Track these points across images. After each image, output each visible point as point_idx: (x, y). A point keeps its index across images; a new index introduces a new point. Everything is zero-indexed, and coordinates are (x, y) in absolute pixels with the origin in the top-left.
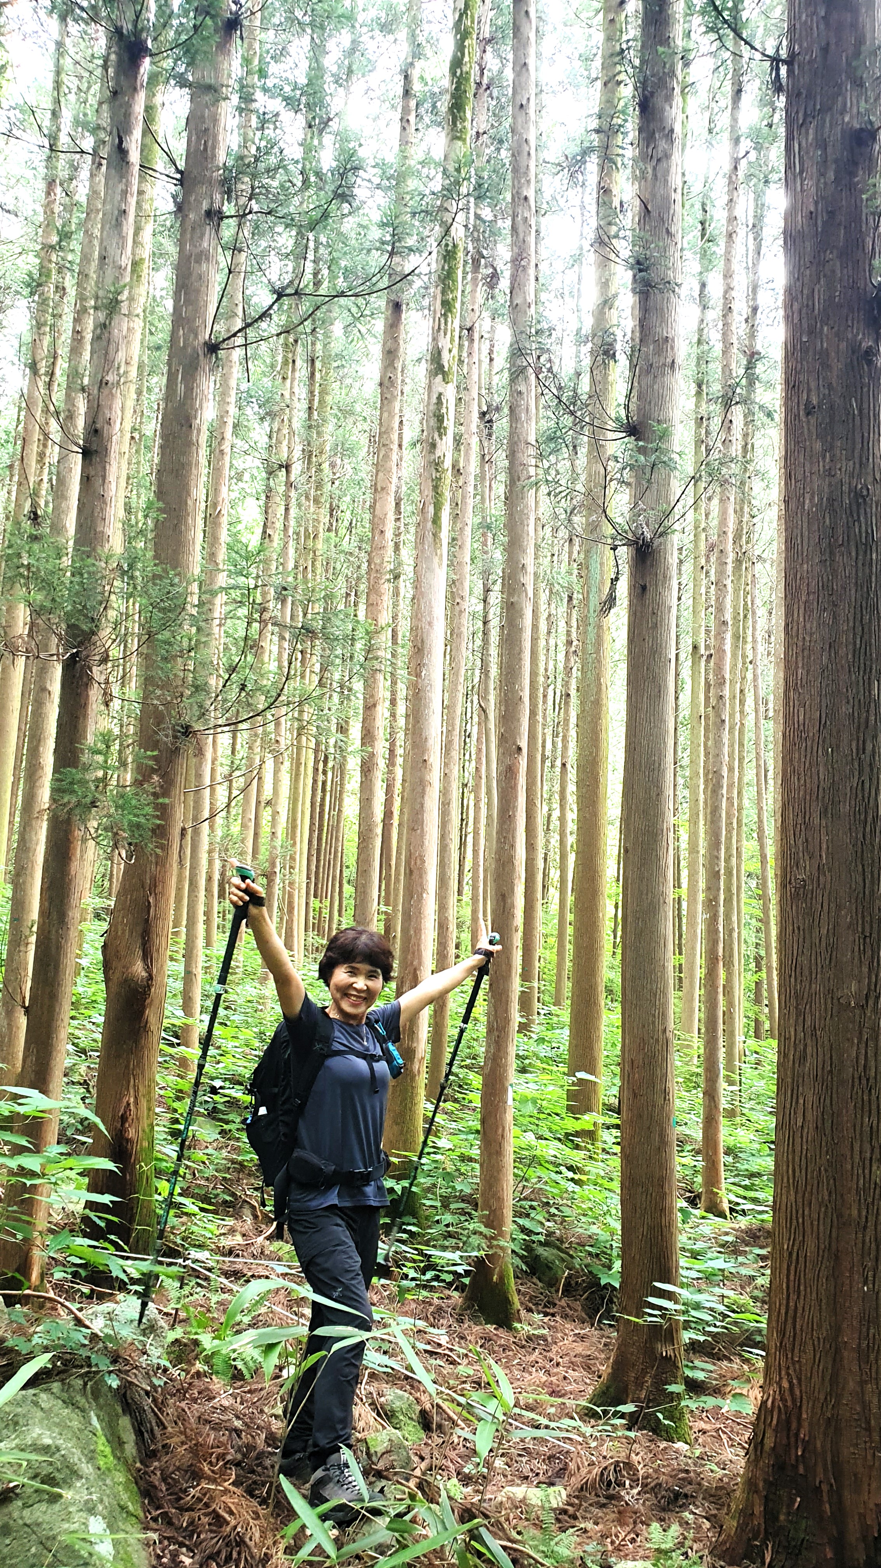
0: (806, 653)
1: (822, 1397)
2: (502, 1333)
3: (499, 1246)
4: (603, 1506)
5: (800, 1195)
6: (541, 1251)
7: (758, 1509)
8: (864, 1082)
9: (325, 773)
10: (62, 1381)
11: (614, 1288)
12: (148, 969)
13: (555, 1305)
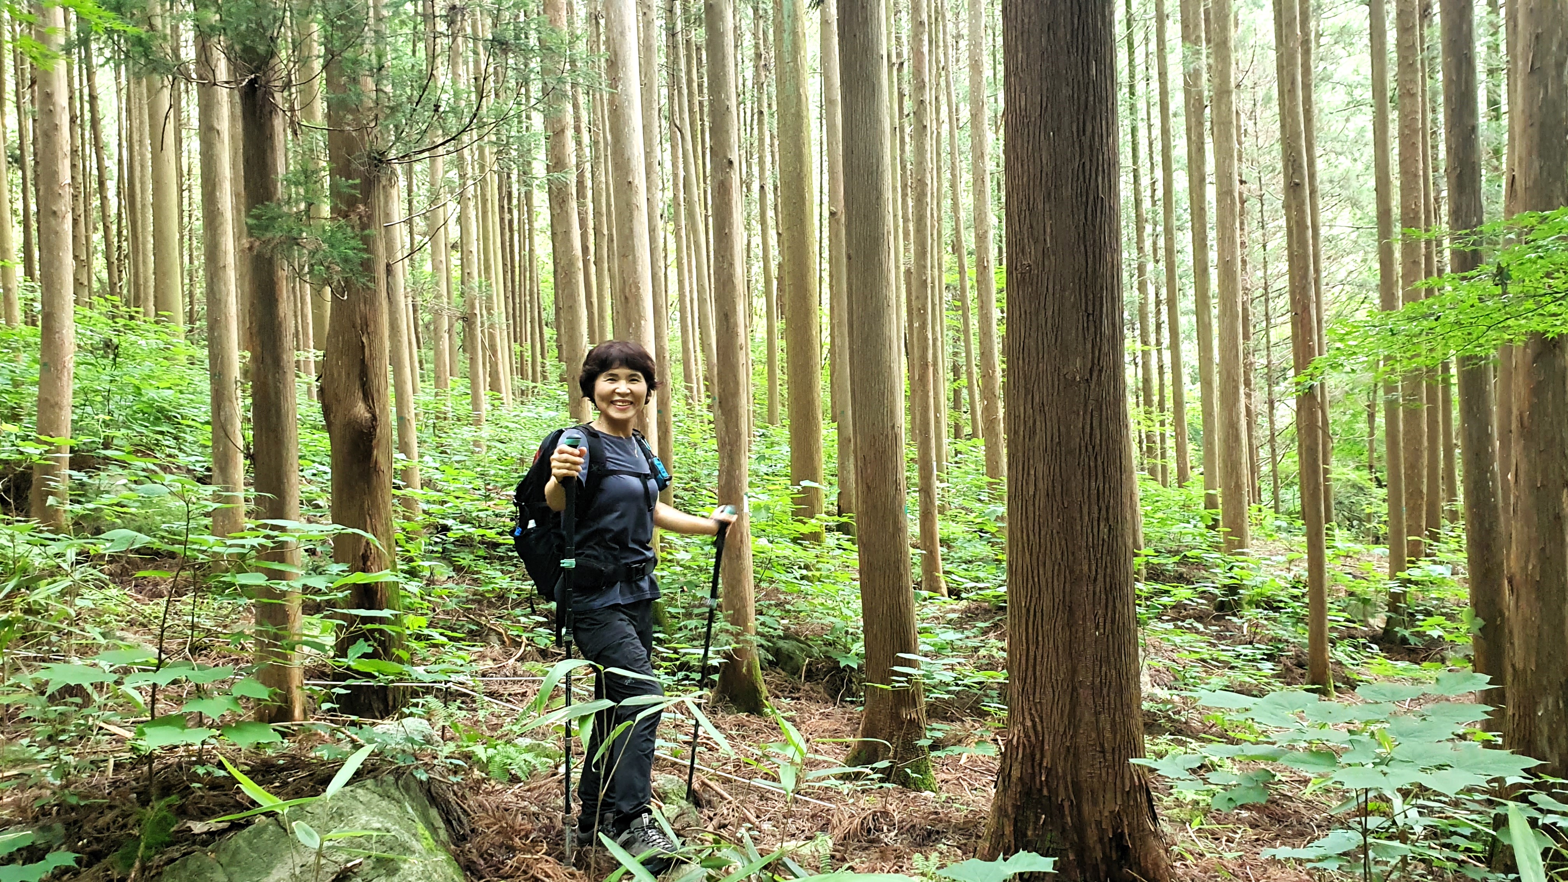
0: (1026, 36)
1: (1062, 730)
2: (752, 718)
3: (746, 641)
4: (866, 848)
5: (1035, 557)
6: (781, 643)
7: (1008, 830)
8: (1090, 448)
9: (510, 211)
10: (375, 777)
11: (852, 669)
12: (371, 409)
13: (799, 690)
